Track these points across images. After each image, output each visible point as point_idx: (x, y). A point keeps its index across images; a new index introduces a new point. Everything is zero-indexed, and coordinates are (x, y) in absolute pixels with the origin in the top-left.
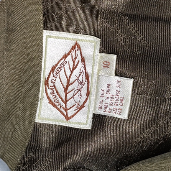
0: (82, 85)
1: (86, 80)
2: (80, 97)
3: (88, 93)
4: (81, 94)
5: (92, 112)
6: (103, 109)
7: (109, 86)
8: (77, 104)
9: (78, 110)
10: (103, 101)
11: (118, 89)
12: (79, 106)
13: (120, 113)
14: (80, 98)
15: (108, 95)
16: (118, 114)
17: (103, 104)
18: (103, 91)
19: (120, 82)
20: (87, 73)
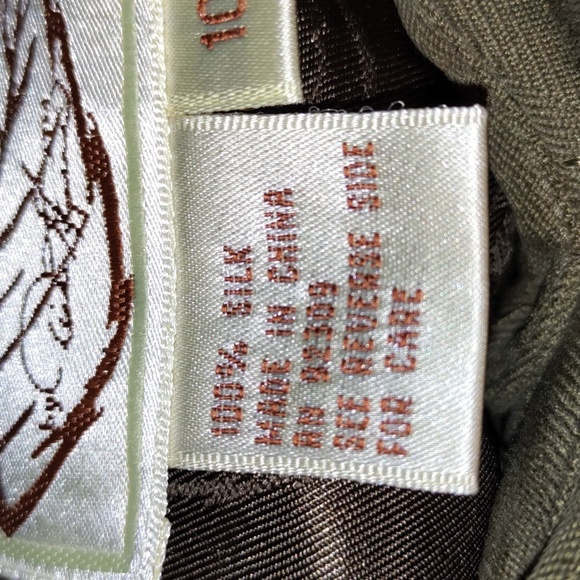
0: (71, 237)
1: (90, 188)
2: (63, 334)
3: (123, 298)
4: (66, 309)
5: (157, 458)
6: (250, 423)
7: (282, 210)
8: (42, 398)
9: (56, 446)
10: (242, 348)
11: (367, 224)
12: (55, 412)
13: (403, 442)
14: (65, 344)
15: (284, 294)
16: (381, 450)
17: (252, 379)
18: (241, 256)
19: (369, 153)
20: (90, 125)
